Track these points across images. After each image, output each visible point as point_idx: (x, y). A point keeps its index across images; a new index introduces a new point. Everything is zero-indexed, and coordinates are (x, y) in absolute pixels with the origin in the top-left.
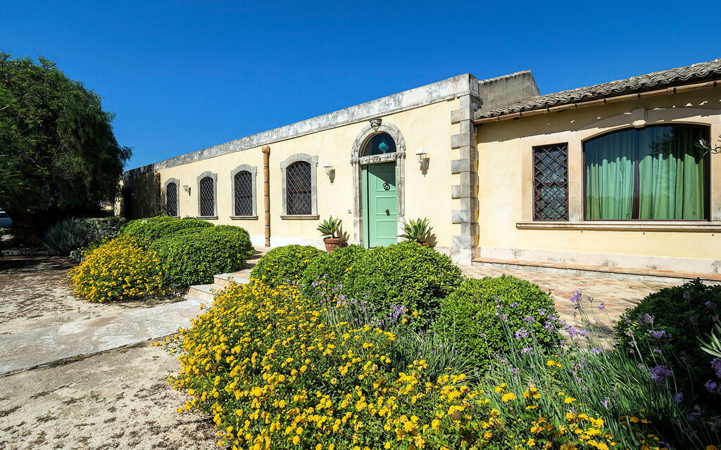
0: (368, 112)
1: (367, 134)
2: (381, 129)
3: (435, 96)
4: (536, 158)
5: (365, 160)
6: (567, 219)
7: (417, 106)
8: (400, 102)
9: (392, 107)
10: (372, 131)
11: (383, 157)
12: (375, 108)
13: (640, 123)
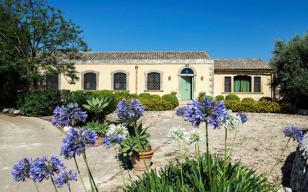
0: (184, 62)
1: (184, 68)
2: (188, 67)
3: (205, 62)
4: (225, 79)
5: (183, 75)
6: (231, 92)
7: (200, 64)
8: (195, 62)
9: (192, 62)
10: (186, 67)
11: (189, 75)
12: (187, 61)
13: (243, 75)
